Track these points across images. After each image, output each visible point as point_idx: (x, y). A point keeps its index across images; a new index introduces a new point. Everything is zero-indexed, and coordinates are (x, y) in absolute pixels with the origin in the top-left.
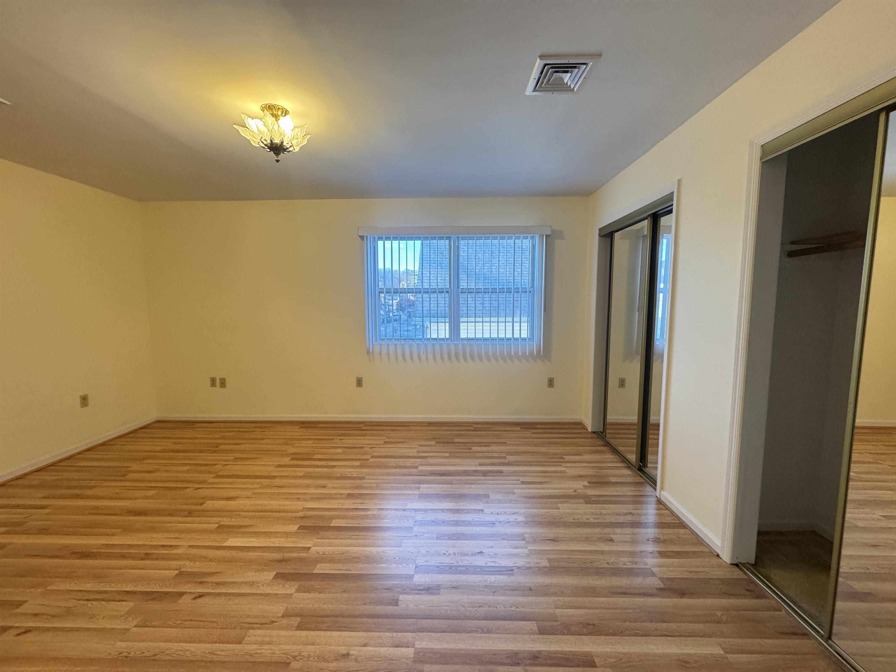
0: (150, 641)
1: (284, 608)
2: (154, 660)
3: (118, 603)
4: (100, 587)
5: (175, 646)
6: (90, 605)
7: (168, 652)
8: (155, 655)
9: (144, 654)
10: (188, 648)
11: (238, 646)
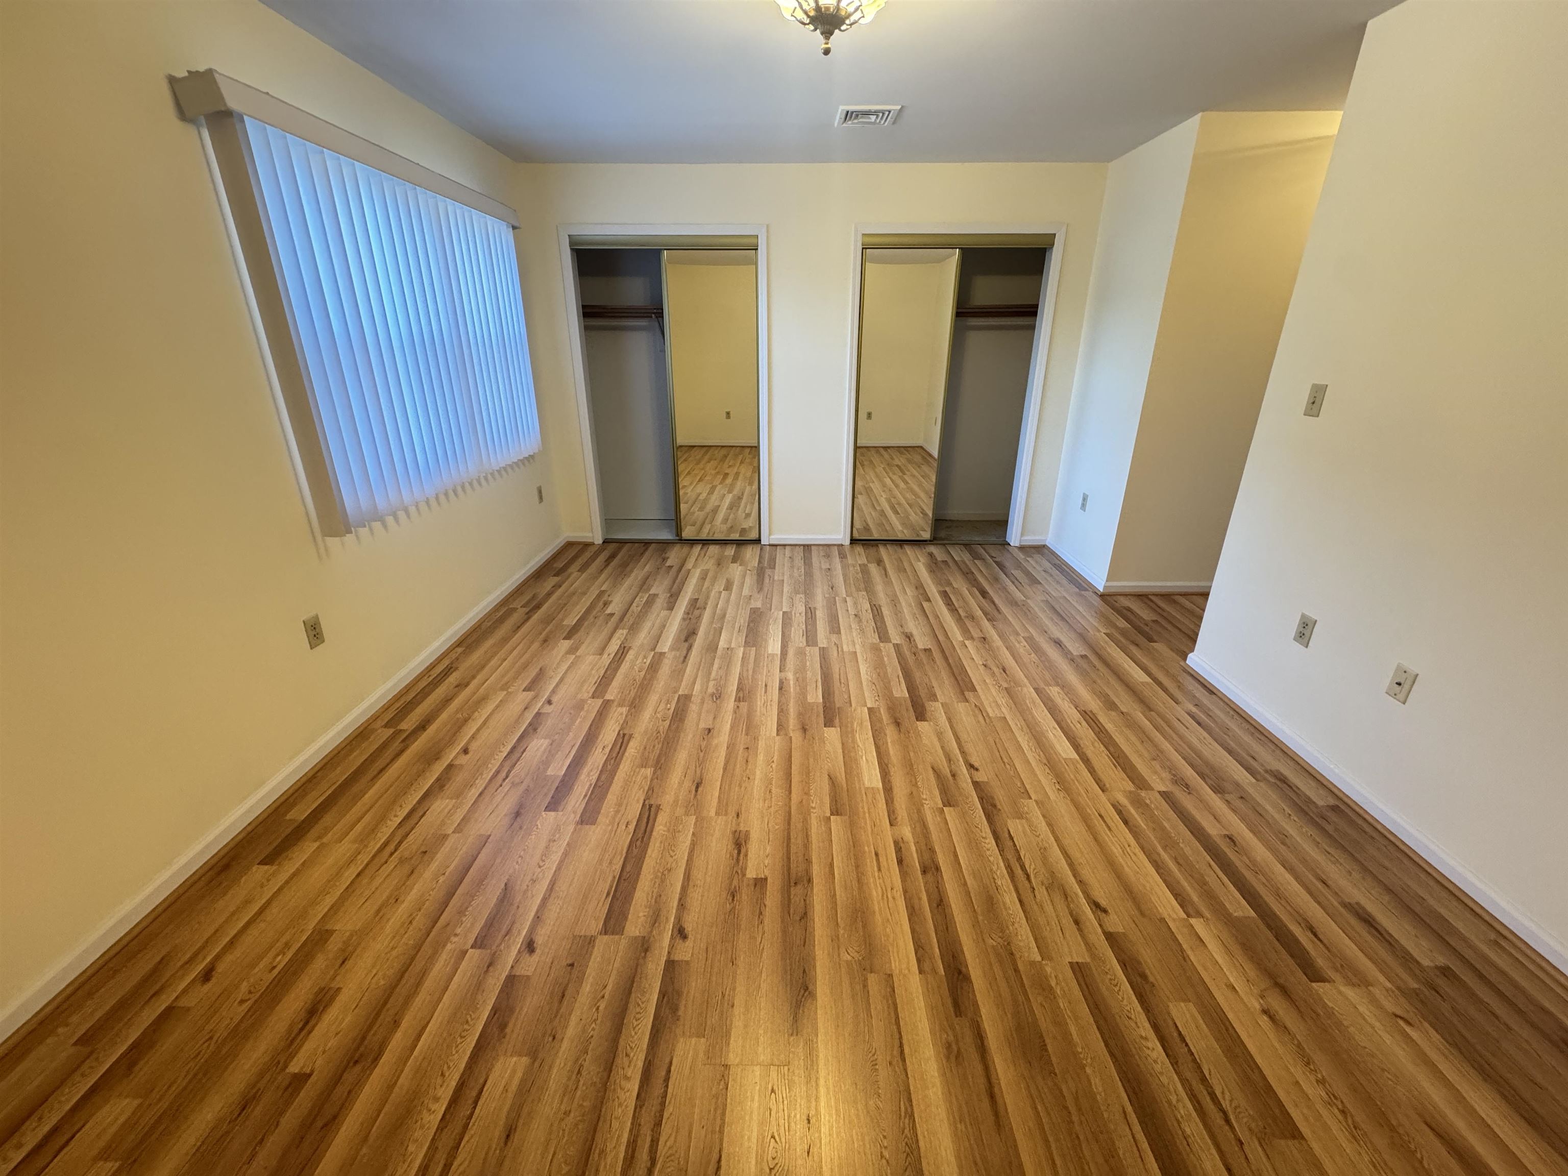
0: (1036, 775)
1: (959, 704)
2: (1049, 762)
3: (1015, 840)
4: (1004, 881)
5: (1030, 756)
6: (1033, 867)
7: (1037, 757)
8: (1045, 764)
9: (1049, 772)
10: (1027, 747)
11: (1008, 717)
